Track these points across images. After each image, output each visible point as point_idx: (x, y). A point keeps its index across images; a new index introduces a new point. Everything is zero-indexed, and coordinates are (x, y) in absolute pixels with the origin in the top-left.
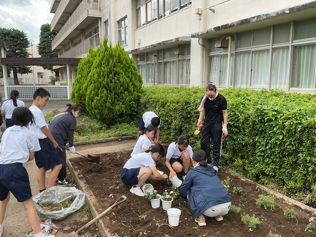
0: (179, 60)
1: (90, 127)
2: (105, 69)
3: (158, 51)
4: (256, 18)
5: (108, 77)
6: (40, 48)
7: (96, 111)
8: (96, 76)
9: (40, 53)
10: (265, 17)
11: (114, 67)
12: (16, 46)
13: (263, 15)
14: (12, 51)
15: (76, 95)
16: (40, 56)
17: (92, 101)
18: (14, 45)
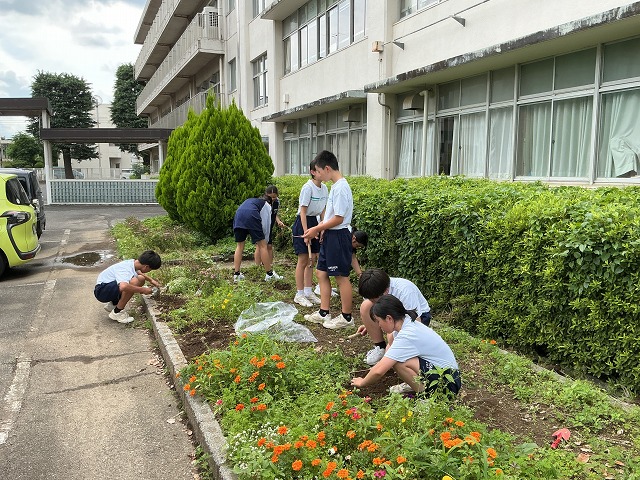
0: (352, 132)
1: (181, 240)
2: (208, 145)
3: (319, 116)
4: (456, 60)
5: (213, 159)
6: (114, 111)
7: (193, 215)
8: (193, 157)
9: (115, 120)
10: (468, 59)
11: (224, 141)
12: (69, 106)
13: (466, 55)
14: (63, 117)
15: (163, 190)
16: (114, 126)
17: (186, 198)
18: (66, 105)
